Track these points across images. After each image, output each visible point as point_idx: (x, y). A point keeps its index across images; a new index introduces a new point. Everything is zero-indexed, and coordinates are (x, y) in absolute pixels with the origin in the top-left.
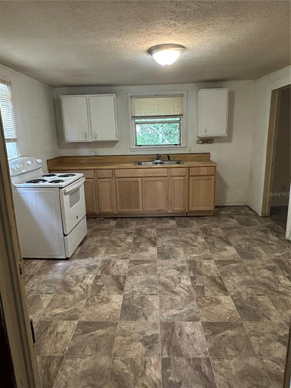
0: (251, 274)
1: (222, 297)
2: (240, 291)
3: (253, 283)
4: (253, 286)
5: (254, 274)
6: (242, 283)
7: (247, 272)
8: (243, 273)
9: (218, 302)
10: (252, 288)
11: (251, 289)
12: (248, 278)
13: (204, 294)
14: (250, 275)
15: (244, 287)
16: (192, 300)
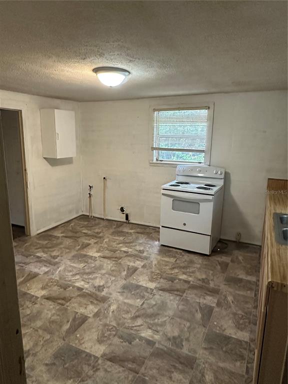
0: (39, 330)
1: (43, 293)
2: (36, 306)
3: (29, 320)
4: (28, 317)
5: (36, 332)
6: (39, 313)
7: (46, 330)
8: (48, 324)
9: (43, 288)
10: (28, 315)
11: (28, 313)
12: (39, 323)
13: (58, 286)
14: (40, 328)
15: (35, 311)
16: (60, 278)
